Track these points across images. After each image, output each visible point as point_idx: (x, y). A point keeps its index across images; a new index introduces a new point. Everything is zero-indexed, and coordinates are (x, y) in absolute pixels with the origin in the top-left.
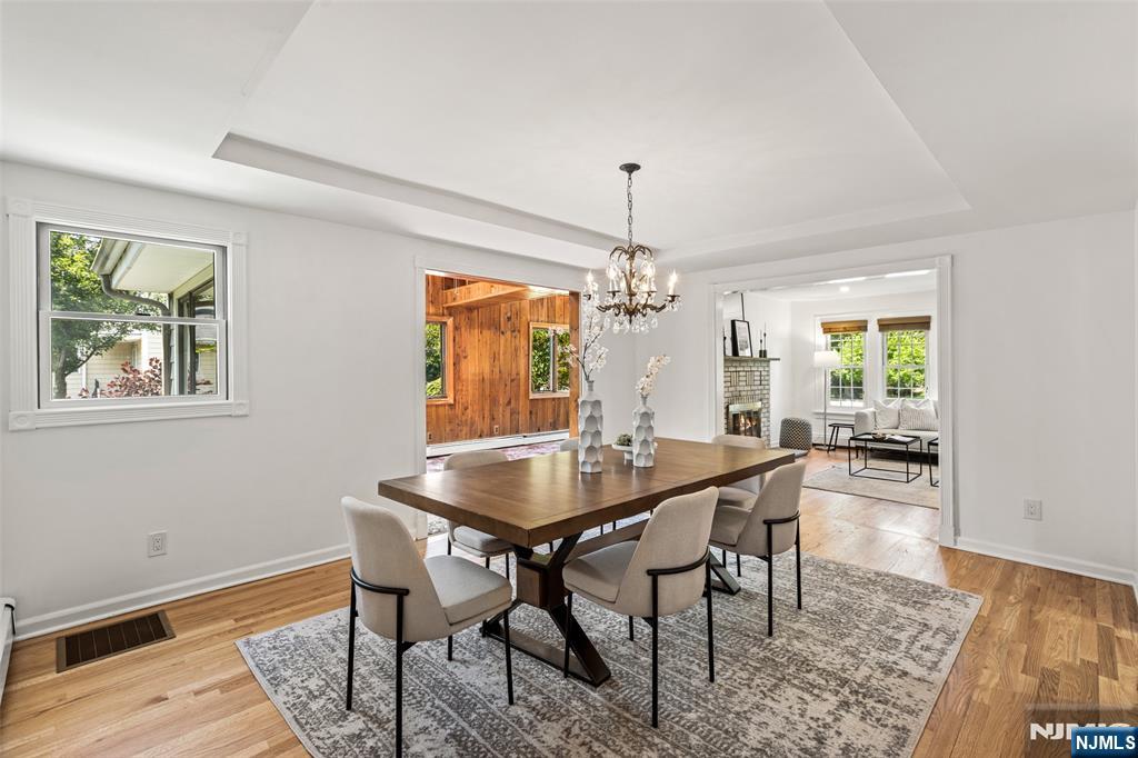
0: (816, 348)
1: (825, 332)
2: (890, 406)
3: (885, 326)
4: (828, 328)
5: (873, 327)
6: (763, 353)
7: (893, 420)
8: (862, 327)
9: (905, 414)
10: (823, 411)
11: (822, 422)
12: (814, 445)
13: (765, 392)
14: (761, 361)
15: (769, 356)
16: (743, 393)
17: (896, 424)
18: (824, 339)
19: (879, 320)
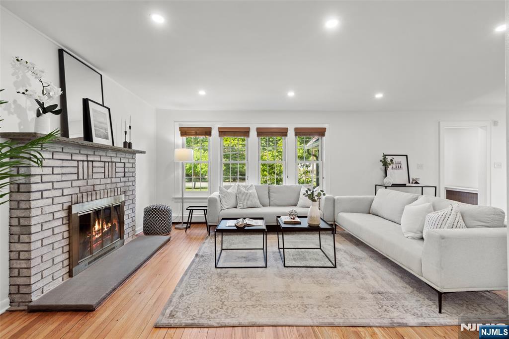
0: (175, 146)
1: (182, 135)
2: (229, 191)
3: (223, 132)
4: (184, 132)
5: (215, 133)
6: (128, 145)
7: (232, 202)
8: (207, 132)
9: (240, 196)
10: (180, 196)
11: (180, 205)
12: (174, 223)
13: (130, 184)
14: (125, 152)
15: (134, 148)
16: (97, 188)
17: (234, 205)
18: (180, 140)
19: (219, 128)
